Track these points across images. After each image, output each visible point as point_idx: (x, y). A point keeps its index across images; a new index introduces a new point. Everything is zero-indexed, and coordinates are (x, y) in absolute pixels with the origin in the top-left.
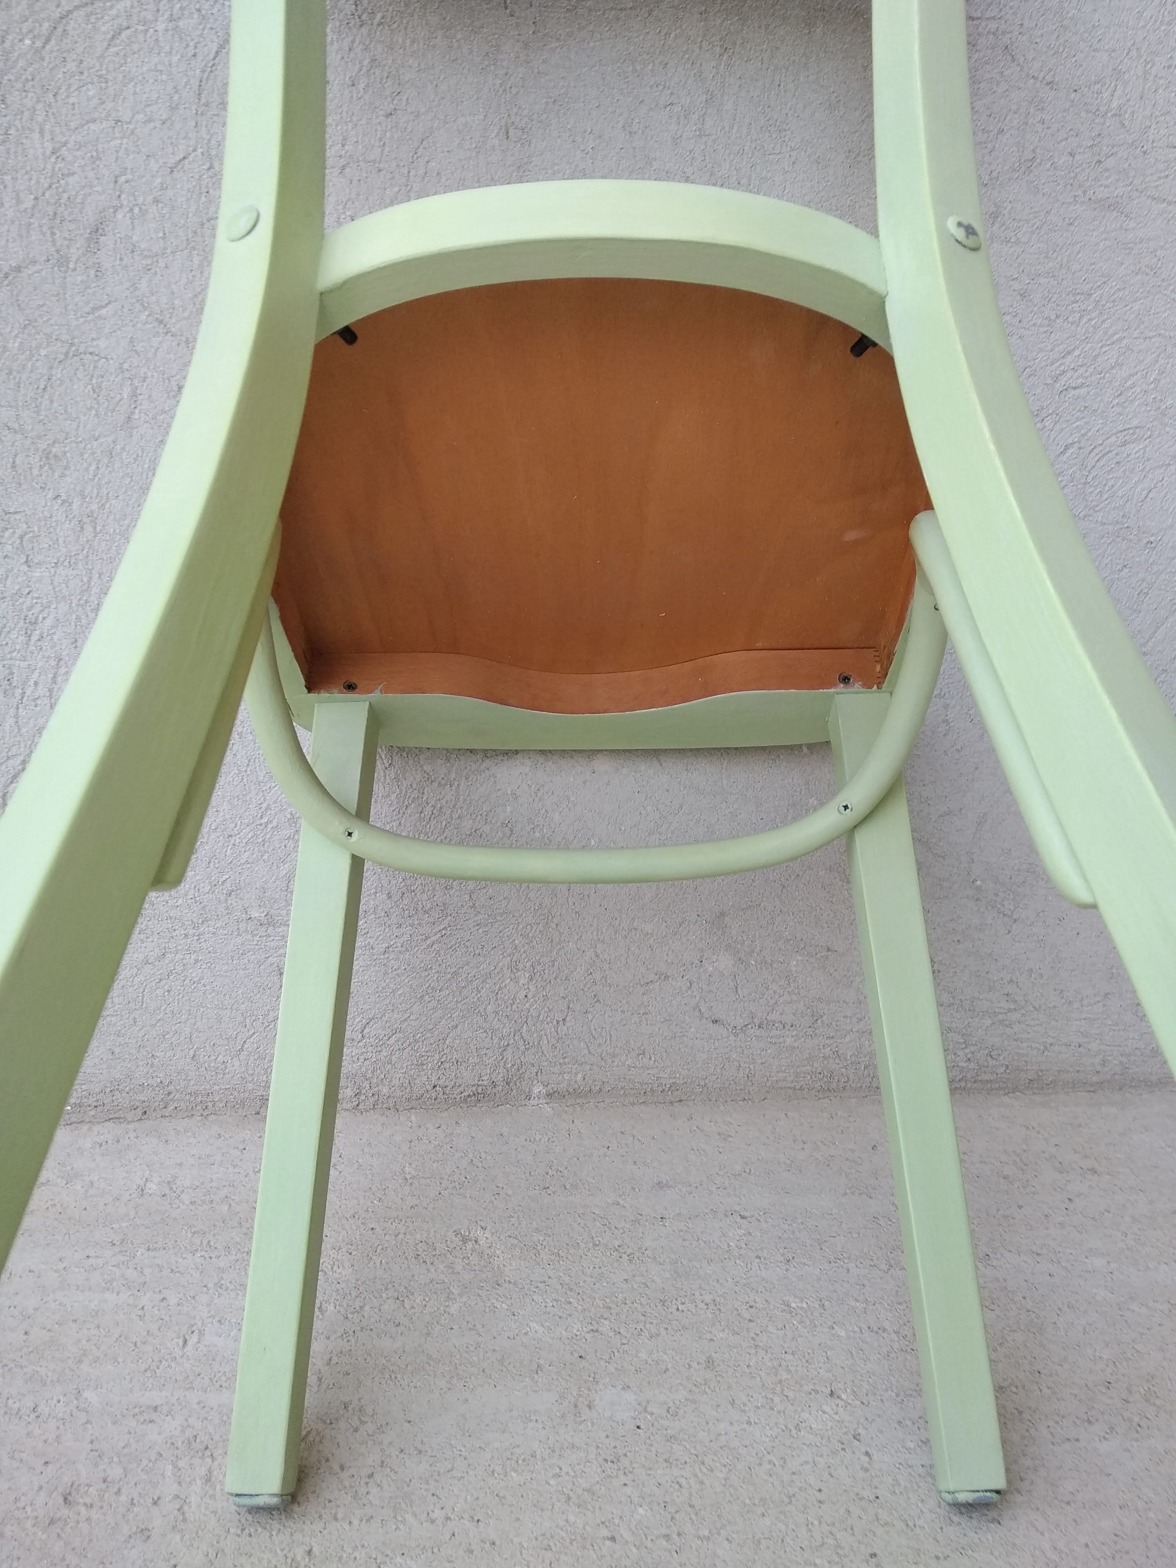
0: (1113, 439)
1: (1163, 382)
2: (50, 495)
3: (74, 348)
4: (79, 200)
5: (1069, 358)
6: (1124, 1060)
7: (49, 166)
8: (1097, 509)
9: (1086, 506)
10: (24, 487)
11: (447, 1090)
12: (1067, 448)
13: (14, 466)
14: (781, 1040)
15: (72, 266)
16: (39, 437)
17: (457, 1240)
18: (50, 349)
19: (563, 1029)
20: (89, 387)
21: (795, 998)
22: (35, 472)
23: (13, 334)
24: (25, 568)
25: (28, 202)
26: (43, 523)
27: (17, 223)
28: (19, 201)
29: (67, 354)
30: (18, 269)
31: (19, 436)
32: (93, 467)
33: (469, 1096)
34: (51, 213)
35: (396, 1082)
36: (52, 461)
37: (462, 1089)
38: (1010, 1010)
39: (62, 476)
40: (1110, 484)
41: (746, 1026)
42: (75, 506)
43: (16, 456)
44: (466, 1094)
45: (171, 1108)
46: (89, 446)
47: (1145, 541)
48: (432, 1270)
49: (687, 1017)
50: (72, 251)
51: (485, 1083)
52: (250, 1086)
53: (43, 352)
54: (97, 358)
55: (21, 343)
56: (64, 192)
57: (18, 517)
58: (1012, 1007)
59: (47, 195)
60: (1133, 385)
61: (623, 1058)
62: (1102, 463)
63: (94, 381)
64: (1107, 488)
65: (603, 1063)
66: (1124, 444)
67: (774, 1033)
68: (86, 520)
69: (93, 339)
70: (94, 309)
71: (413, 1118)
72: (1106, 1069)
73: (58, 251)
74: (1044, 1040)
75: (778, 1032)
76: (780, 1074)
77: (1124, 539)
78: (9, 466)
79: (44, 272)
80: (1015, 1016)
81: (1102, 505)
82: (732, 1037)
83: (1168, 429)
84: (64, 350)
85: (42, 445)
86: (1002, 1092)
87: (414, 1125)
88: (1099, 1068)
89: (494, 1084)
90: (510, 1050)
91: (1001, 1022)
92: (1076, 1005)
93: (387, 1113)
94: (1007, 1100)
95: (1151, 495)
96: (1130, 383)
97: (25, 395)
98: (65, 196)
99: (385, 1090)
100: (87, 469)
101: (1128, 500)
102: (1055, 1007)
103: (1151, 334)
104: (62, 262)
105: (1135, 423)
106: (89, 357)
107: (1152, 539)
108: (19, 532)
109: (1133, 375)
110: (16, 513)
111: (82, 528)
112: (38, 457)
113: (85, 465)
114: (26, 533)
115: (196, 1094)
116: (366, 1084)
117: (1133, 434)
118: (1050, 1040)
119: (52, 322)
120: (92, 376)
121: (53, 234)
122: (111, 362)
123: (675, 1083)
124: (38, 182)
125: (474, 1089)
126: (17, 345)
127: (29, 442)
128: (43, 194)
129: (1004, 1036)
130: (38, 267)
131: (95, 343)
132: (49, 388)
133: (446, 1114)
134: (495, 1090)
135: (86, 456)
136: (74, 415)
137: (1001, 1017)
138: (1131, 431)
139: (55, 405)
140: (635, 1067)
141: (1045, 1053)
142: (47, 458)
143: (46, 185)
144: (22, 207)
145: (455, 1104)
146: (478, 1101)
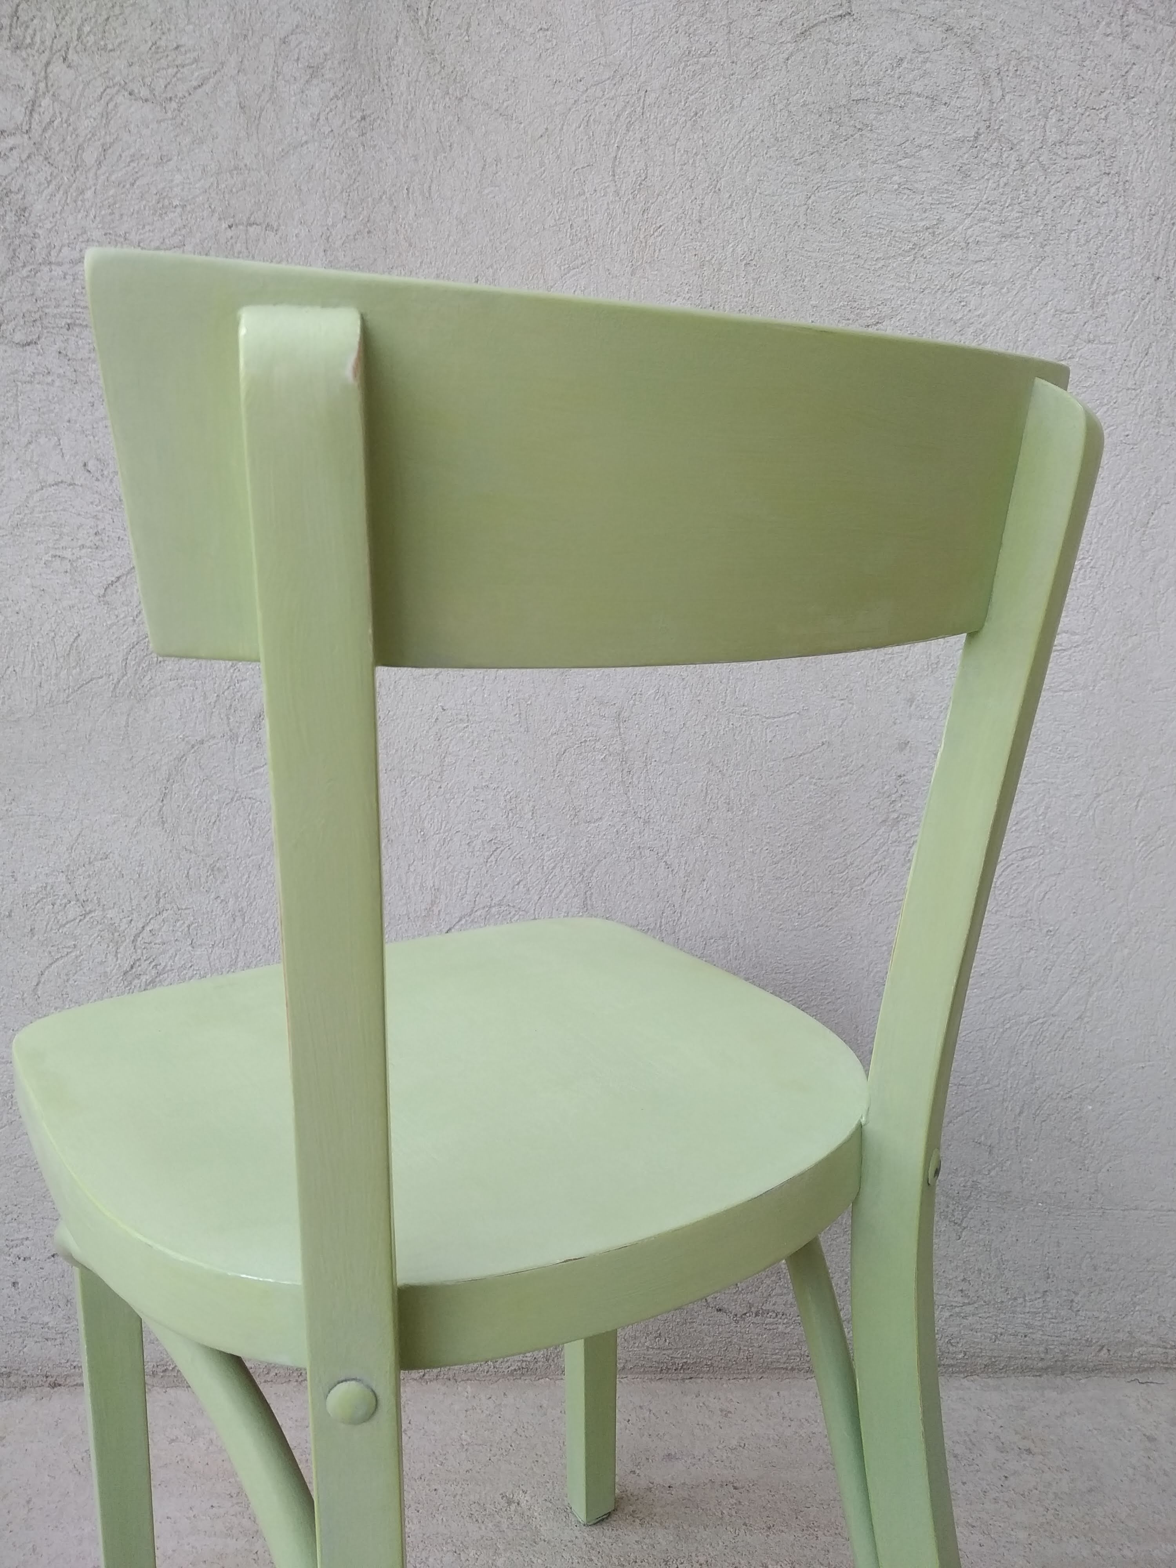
0: (1014, 855)
1: (1049, 814)
2: (213, 896)
3: (238, 795)
4: (248, 696)
7: (229, 675)
8: (1006, 906)
9: (997, 904)
10: (194, 891)
11: (497, 1365)
13: (187, 876)
14: (774, 1327)
15: (240, 740)
16: (207, 856)
17: (503, 1502)
18: (221, 796)
20: (247, 821)
21: (785, 1291)
22: (203, 880)
23: (194, 786)
24: (190, 948)
25: (212, 698)
26: (206, 916)
27: (203, 712)
28: (205, 697)
29: (232, 799)
30: (202, 742)
31: (193, 855)
32: (246, 876)
33: (515, 1370)
34: (228, 706)
36: (216, 873)
37: (509, 1364)
38: (964, 1304)
39: (223, 882)
40: (1014, 888)
41: (745, 1314)
42: (230, 904)
43: (190, 869)
44: (512, 1368)
45: (272, 1374)
46: (243, 862)
47: (1045, 930)
48: (483, 1528)
49: (695, 1306)
50: (241, 730)
51: (529, 1359)
53: (215, 798)
54: (254, 801)
55: (200, 792)
56: (238, 692)
57: (187, 911)
58: (966, 1301)
59: (226, 694)
60: (1026, 817)
61: (643, 1340)
62: (1006, 873)
63: (251, 817)
64: (1012, 891)
65: (626, 1345)
66: (1023, 859)
67: (768, 1320)
68: (238, 914)
69: (252, 789)
70: (254, 769)
71: (469, 1389)
72: (1049, 1357)
73: (231, 730)
74: (995, 1330)
75: (772, 1320)
76: (774, 1357)
77: (1028, 929)
78: (184, 876)
79: (220, 744)
80: (969, 1309)
81: (1009, 904)
82: (733, 1324)
83: (1056, 848)
84: (230, 796)
85: (210, 861)
86: (962, 1375)
87: (470, 1395)
88: (1042, 1356)
91: (958, 1314)
92: (1020, 1300)
93: (448, 1383)
94: (965, 1382)
95: (1047, 897)
96: (1023, 815)
97: (200, 827)
98: (239, 694)
100: (241, 877)
101: (1029, 900)
102: (1002, 1302)
103: (1037, 781)
104: (234, 737)
105: (1030, 844)
106: (248, 800)
107: (1051, 928)
108: (187, 923)
109: (1024, 810)
110: (185, 909)
111: (234, 919)
112: (206, 870)
113: (240, 875)
114: (192, 923)
117: (1030, 851)
118: (999, 1331)
119: (224, 777)
120: (249, 814)
121: (228, 719)
122: (264, 804)
123: (686, 1363)
124: (220, 684)
125: (519, 1364)
126: (197, 793)
127: (201, 858)
128: (223, 693)
129: (961, 1326)
130: (216, 741)
131: (253, 791)
132: (217, 822)
133: (495, 1386)
134: (537, 1365)
135: (241, 869)
136: (234, 841)
137: (957, 1310)
138: (1028, 850)
139: (221, 833)
140: (653, 1348)
141: (997, 1342)
142: (213, 870)
143: (226, 687)
144: (208, 701)
145: (503, 1376)
146: (523, 1374)
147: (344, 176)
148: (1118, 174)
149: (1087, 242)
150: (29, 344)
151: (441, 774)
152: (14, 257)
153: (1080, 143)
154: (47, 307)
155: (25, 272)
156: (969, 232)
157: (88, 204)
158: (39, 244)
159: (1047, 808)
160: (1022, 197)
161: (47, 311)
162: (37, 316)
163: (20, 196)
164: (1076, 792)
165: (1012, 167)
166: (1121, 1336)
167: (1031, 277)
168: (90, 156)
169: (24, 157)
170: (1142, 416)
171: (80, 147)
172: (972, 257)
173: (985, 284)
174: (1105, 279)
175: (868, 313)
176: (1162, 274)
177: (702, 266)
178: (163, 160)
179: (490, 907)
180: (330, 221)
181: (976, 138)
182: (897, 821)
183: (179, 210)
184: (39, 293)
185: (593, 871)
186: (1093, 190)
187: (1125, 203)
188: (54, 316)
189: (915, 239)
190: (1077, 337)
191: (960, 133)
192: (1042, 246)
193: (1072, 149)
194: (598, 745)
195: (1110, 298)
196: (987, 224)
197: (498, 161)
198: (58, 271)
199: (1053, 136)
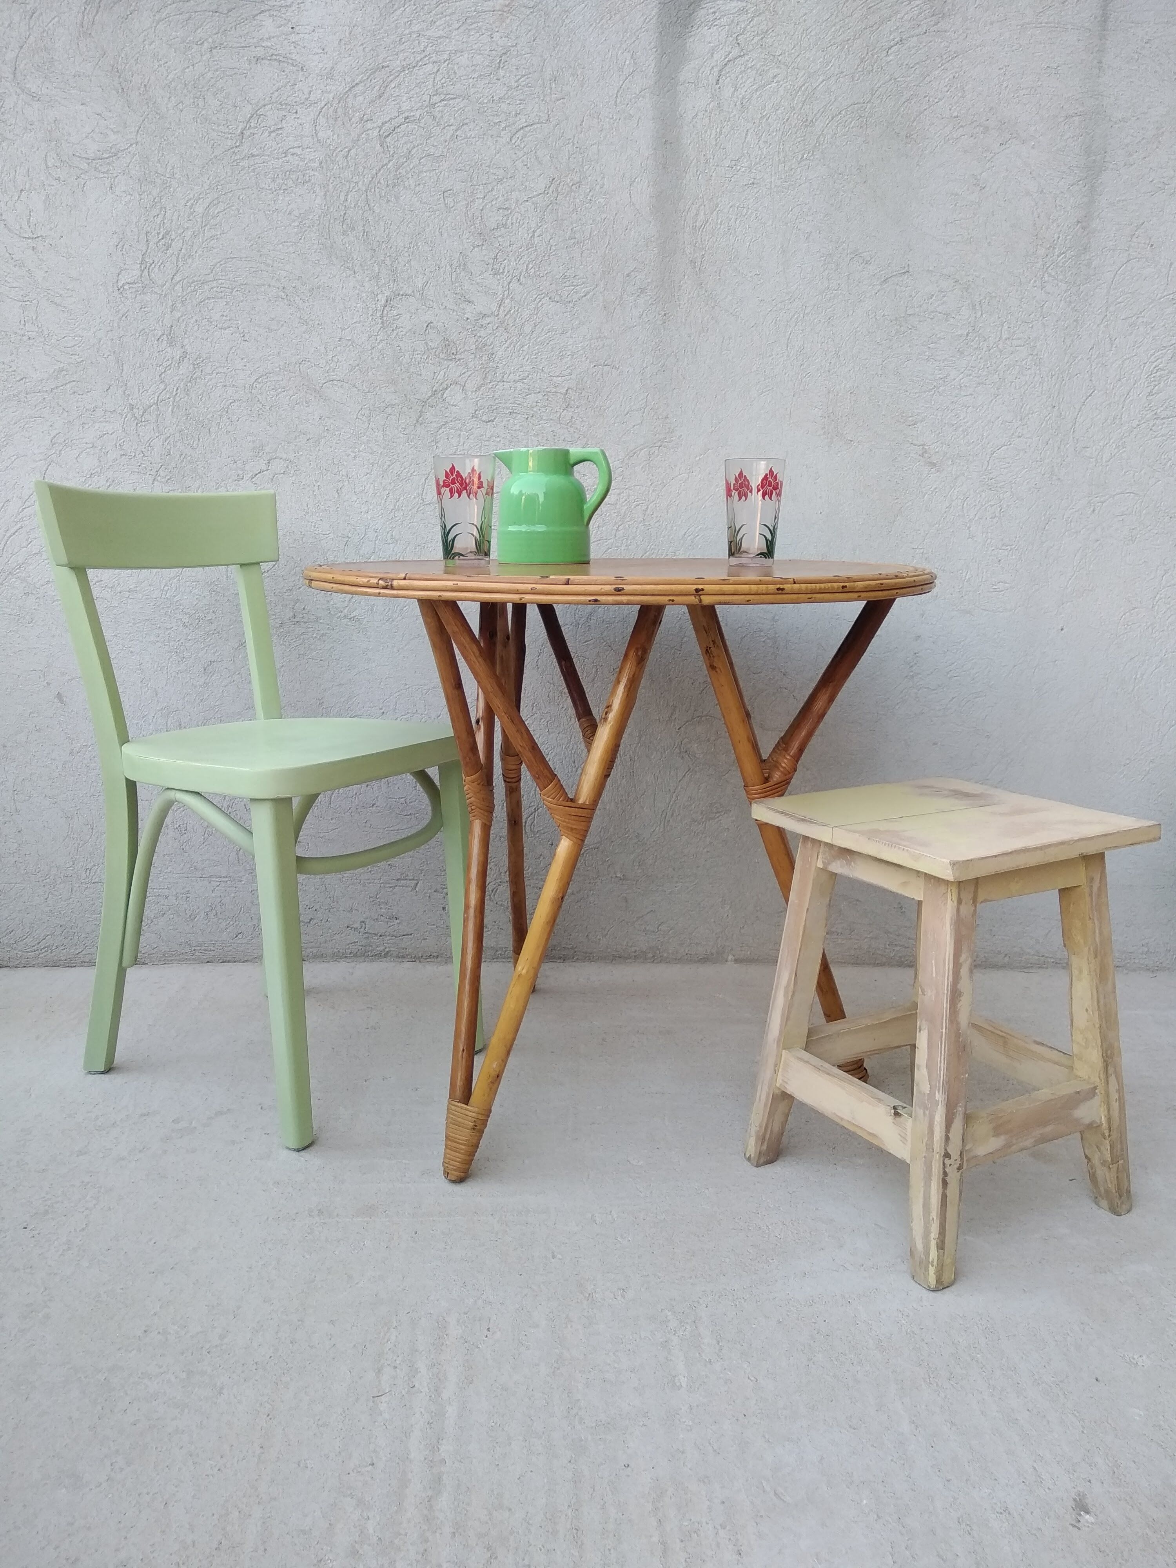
5: (952, 666)
6: (986, 955)
12: (953, 698)
19: (742, 931)
22: (556, 698)
35: (670, 951)
37: (698, 956)
44: (700, 958)
51: (708, 953)
52: (609, 950)
65: (759, 947)
66: (976, 697)
70: (586, 641)
89: (712, 954)
90: (720, 939)
99: (665, 955)
115: (586, 953)
116: (658, 952)
125: (704, 955)
133: (692, 966)
134: (712, 957)
140: (773, 949)
145: (695, 962)
146: (705, 961)
147: (654, 343)
148: (1037, 355)
149: (1020, 388)
150: (489, 421)
151: (681, 647)
152: (485, 377)
153: (1019, 339)
154: (500, 403)
155: (490, 386)
156: (962, 381)
157: (525, 353)
158: (499, 372)
159: (989, 672)
160: (989, 365)
161: (500, 405)
162: (495, 407)
163: (491, 347)
164: (1003, 664)
165: (984, 350)
166: (1016, 949)
167: (992, 404)
168: (527, 329)
169: (495, 328)
170: (1044, 475)
171: (523, 324)
172: (962, 393)
173: (969, 407)
174: (1028, 407)
175: (910, 419)
176: (1057, 405)
177: (829, 393)
178: (564, 332)
179: (702, 717)
180: (645, 365)
181: (967, 335)
182: (912, 677)
183: (570, 357)
184: (496, 396)
185: (756, 699)
186: (1024, 362)
187: (1039, 369)
188: (504, 408)
189: (935, 384)
190: (1013, 434)
191: (959, 333)
192: (998, 389)
193: (1014, 342)
194: (762, 634)
195: (1030, 416)
196: (971, 377)
197: (730, 338)
198: (507, 386)
199: (1005, 336)
